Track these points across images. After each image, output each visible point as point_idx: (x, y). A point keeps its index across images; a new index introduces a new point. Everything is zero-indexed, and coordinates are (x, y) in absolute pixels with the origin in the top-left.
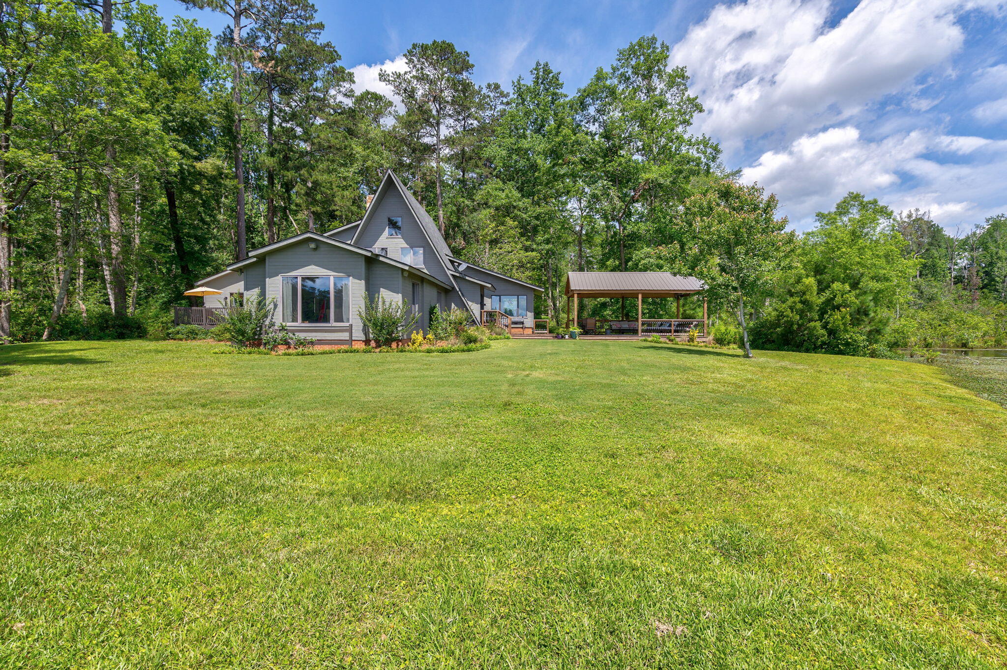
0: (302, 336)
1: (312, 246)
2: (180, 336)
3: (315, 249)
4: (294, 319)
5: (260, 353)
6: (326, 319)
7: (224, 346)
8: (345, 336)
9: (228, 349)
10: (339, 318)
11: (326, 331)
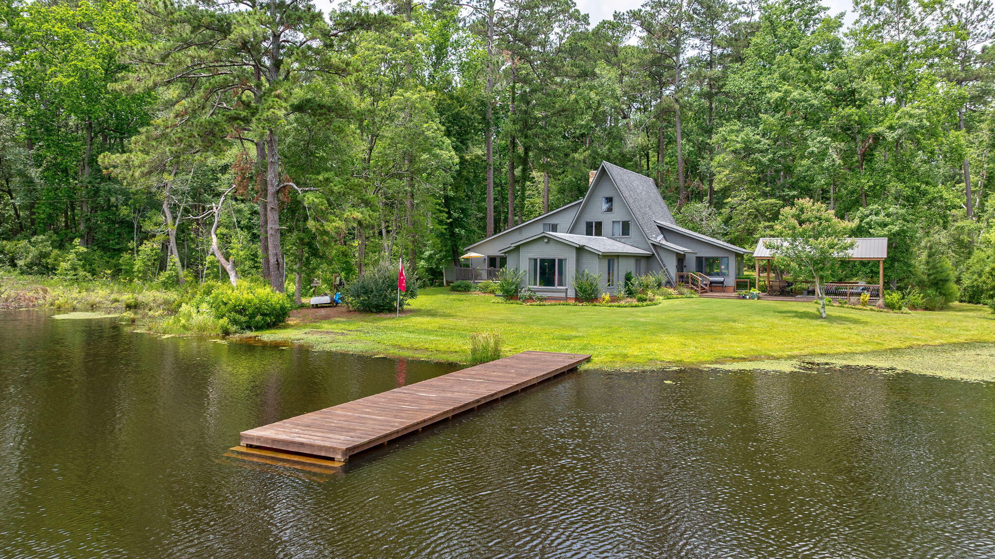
0: (538, 294)
1: (546, 240)
2: (460, 289)
3: (547, 243)
4: (535, 284)
5: (517, 304)
6: (554, 285)
7: (499, 300)
8: (563, 295)
9: (500, 301)
10: (560, 284)
11: (553, 292)
